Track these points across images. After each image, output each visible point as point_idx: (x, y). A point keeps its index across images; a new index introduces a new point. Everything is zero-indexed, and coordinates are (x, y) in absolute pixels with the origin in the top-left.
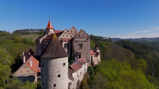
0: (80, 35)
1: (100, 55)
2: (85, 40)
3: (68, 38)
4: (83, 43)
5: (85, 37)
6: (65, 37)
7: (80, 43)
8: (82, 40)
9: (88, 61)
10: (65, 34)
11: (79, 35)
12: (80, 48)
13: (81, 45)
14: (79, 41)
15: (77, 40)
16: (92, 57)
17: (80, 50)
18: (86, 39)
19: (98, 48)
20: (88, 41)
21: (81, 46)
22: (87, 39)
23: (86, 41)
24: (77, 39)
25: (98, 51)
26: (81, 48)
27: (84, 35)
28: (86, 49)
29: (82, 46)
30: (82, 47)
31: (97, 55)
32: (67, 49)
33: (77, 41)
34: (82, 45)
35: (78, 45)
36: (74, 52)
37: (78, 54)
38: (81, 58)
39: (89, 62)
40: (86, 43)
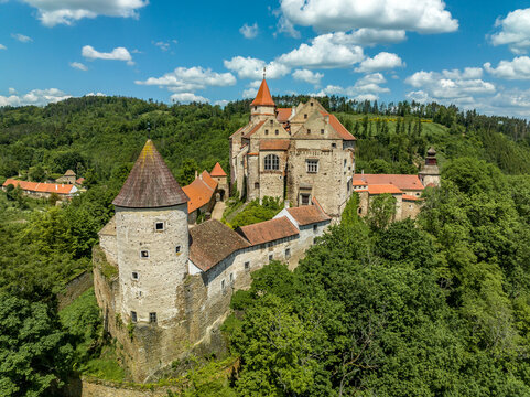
0: (312, 131)
3: (279, 140)
4: (320, 156)
5: (326, 137)
6: (269, 136)
7: (310, 156)
8: (317, 145)
9: (332, 216)
10: (272, 126)
11: (309, 131)
12: (309, 173)
13: (313, 163)
14: (306, 150)
15: (302, 147)
17: (309, 177)
18: (327, 145)
19: (435, 169)
20: (334, 149)
21: (312, 166)
22: (331, 142)
23: (328, 151)
24: (300, 144)
26: (314, 173)
27: (322, 131)
28: (327, 177)
30: (316, 170)
33: (300, 150)
34: (316, 163)
36: (291, 183)
37: (301, 192)
38: (310, 203)
40: (329, 157)
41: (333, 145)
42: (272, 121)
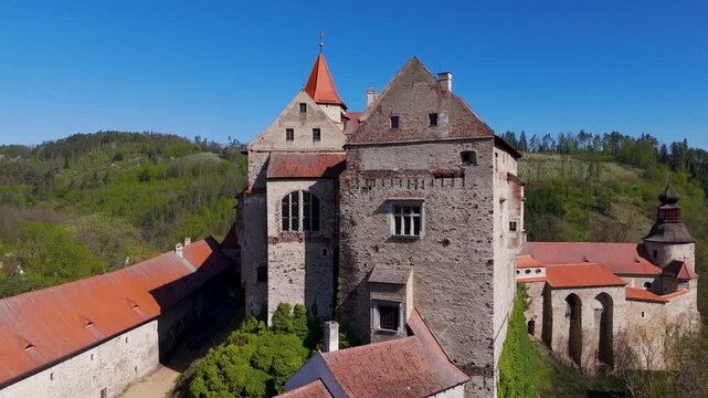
0: (402, 120)
1: (693, 283)
2: (445, 168)
3: (323, 154)
4: (427, 192)
5: (445, 135)
6: (297, 144)
7: (397, 191)
8: (419, 159)
9: (470, 370)
10: (303, 120)
11: (395, 120)
12: (397, 239)
13: (407, 210)
14: (388, 174)
15: (377, 166)
16: (605, 299)
17: (399, 252)
18: (450, 157)
19: (681, 231)
20: (469, 169)
21: (408, 221)
22: (460, 148)
23: (452, 175)
24: (372, 160)
25: (684, 253)
26: (413, 240)
27: (434, 118)
28: (452, 249)
29: (417, 221)
30: (417, 230)
31: (666, 280)
32: (308, 240)
33: (372, 175)
34: (418, 210)
35: (382, 210)
36: (352, 269)
37: (374, 296)
38: (401, 329)
39: (477, 379)
40: (453, 192)
41: (468, 157)
42: (303, 106)
